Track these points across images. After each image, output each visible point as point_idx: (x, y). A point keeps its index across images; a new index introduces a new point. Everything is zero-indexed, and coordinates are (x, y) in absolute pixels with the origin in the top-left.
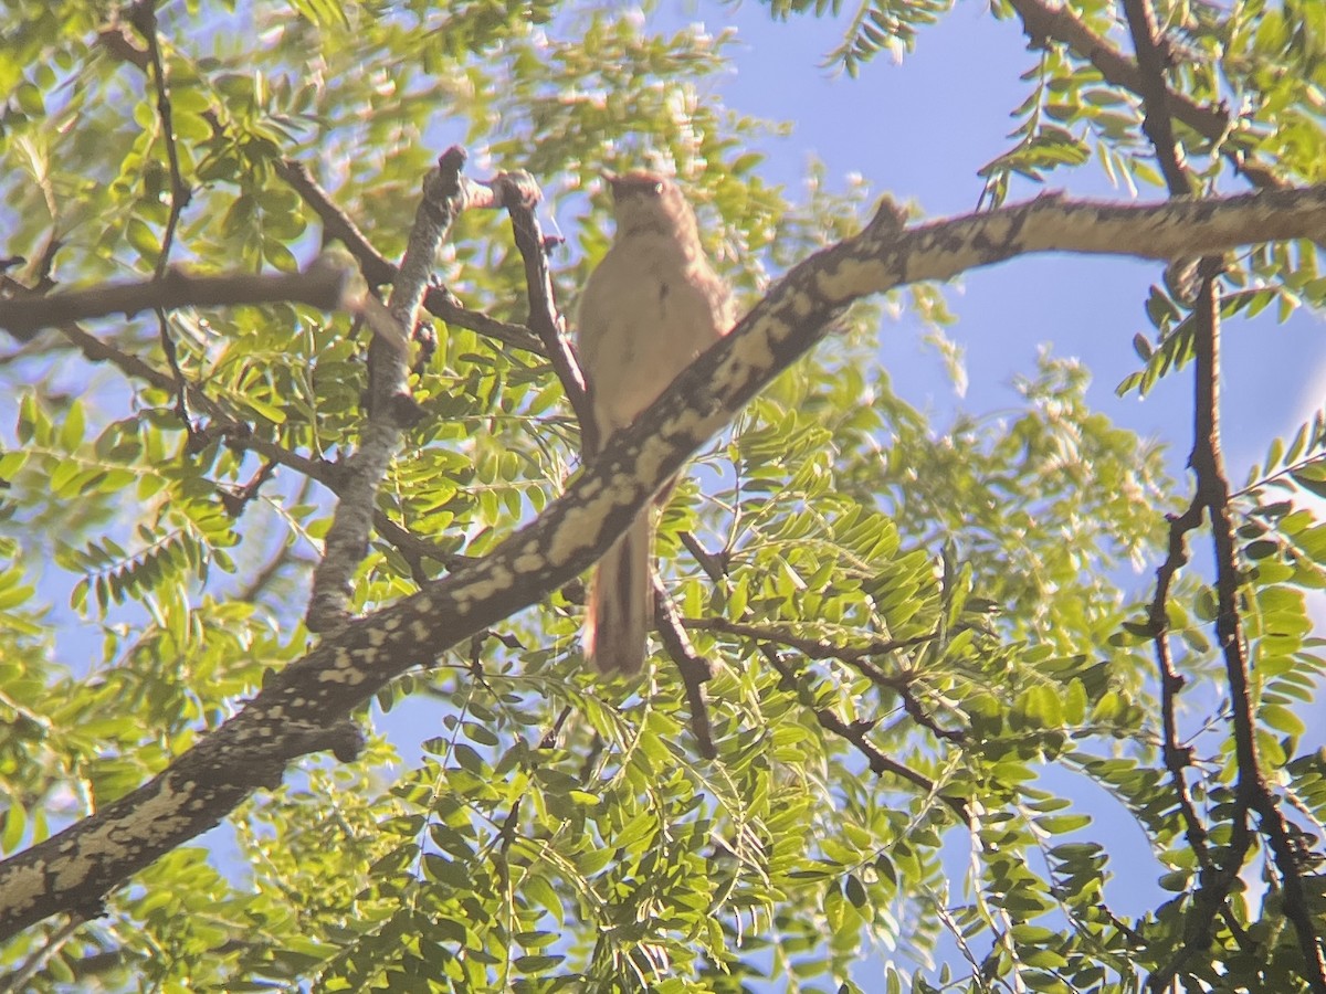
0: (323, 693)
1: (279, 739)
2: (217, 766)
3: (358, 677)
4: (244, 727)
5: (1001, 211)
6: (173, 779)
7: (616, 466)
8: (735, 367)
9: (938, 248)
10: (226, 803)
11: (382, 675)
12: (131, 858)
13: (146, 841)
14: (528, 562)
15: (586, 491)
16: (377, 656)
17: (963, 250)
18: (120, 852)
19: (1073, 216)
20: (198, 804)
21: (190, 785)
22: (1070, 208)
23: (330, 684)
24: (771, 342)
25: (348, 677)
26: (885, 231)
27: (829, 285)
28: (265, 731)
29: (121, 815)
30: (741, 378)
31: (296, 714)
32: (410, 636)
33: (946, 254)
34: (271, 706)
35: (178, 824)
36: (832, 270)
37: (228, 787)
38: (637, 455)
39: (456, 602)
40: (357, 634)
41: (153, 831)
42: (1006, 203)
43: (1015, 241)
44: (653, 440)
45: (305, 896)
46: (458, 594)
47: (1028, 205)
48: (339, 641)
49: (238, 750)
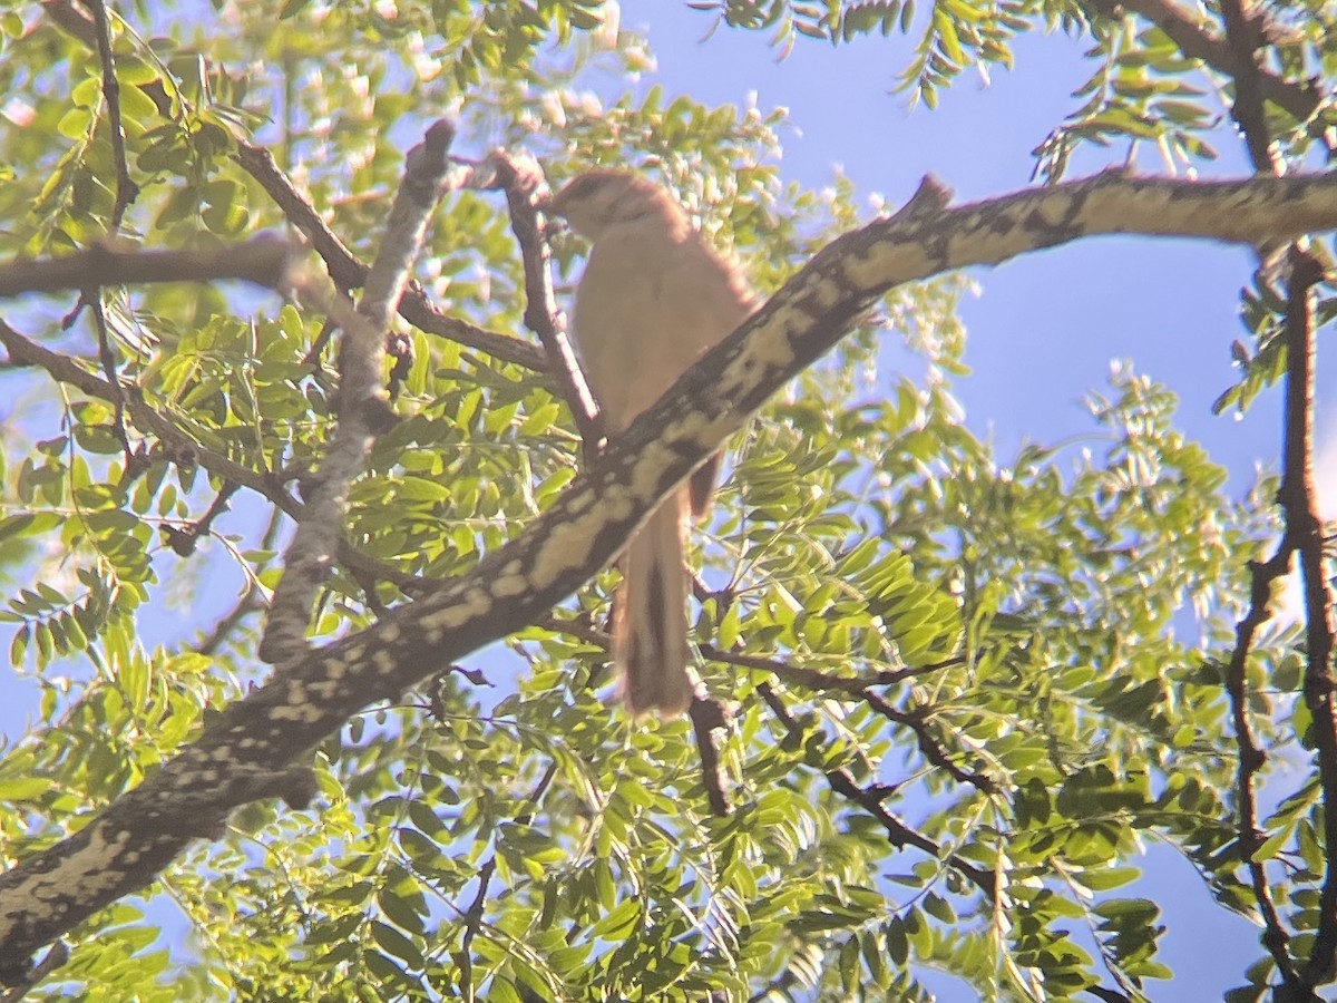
0: (275, 732)
1: (224, 785)
2: (154, 814)
3: (314, 714)
4: (186, 770)
5: (1059, 188)
6: (105, 829)
7: (611, 476)
8: (749, 365)
9: (985, 229)
10: (163, 856)
11: (341, 713)
12: (57, 918)
13: (74, 899)
14: (509, 584)
15: (576, 505)
16: (336, 691)
17: (1015, 232)
18: (44, 911)
19: (1143, 193)
20: (132, 857)
21: (124, 836)
22: (1139, 184)
23: (282, 722)
24: (791, 337)
25: (303, 714)
26: (925, 209)
27: (860, 271)
28: (209, 775)
29: (45, 869)
30: (755, 377)
31: (243, 756)
32: (373, 668)
33: (994, 237)
34: (215, 747)
35: (110, 880)
36: (863, 255)
37: (165, 838)
38: (635, 463)
39: (424, 631)
40: (314, 664)
41: (83, 888)
42: (1064, 178)
43: (1075, 221)
44: (652, 447)
45: (256, 985)
46: (429, 621)
47: (1091, 179)
48: (294, 673)
49: (179, 797)
